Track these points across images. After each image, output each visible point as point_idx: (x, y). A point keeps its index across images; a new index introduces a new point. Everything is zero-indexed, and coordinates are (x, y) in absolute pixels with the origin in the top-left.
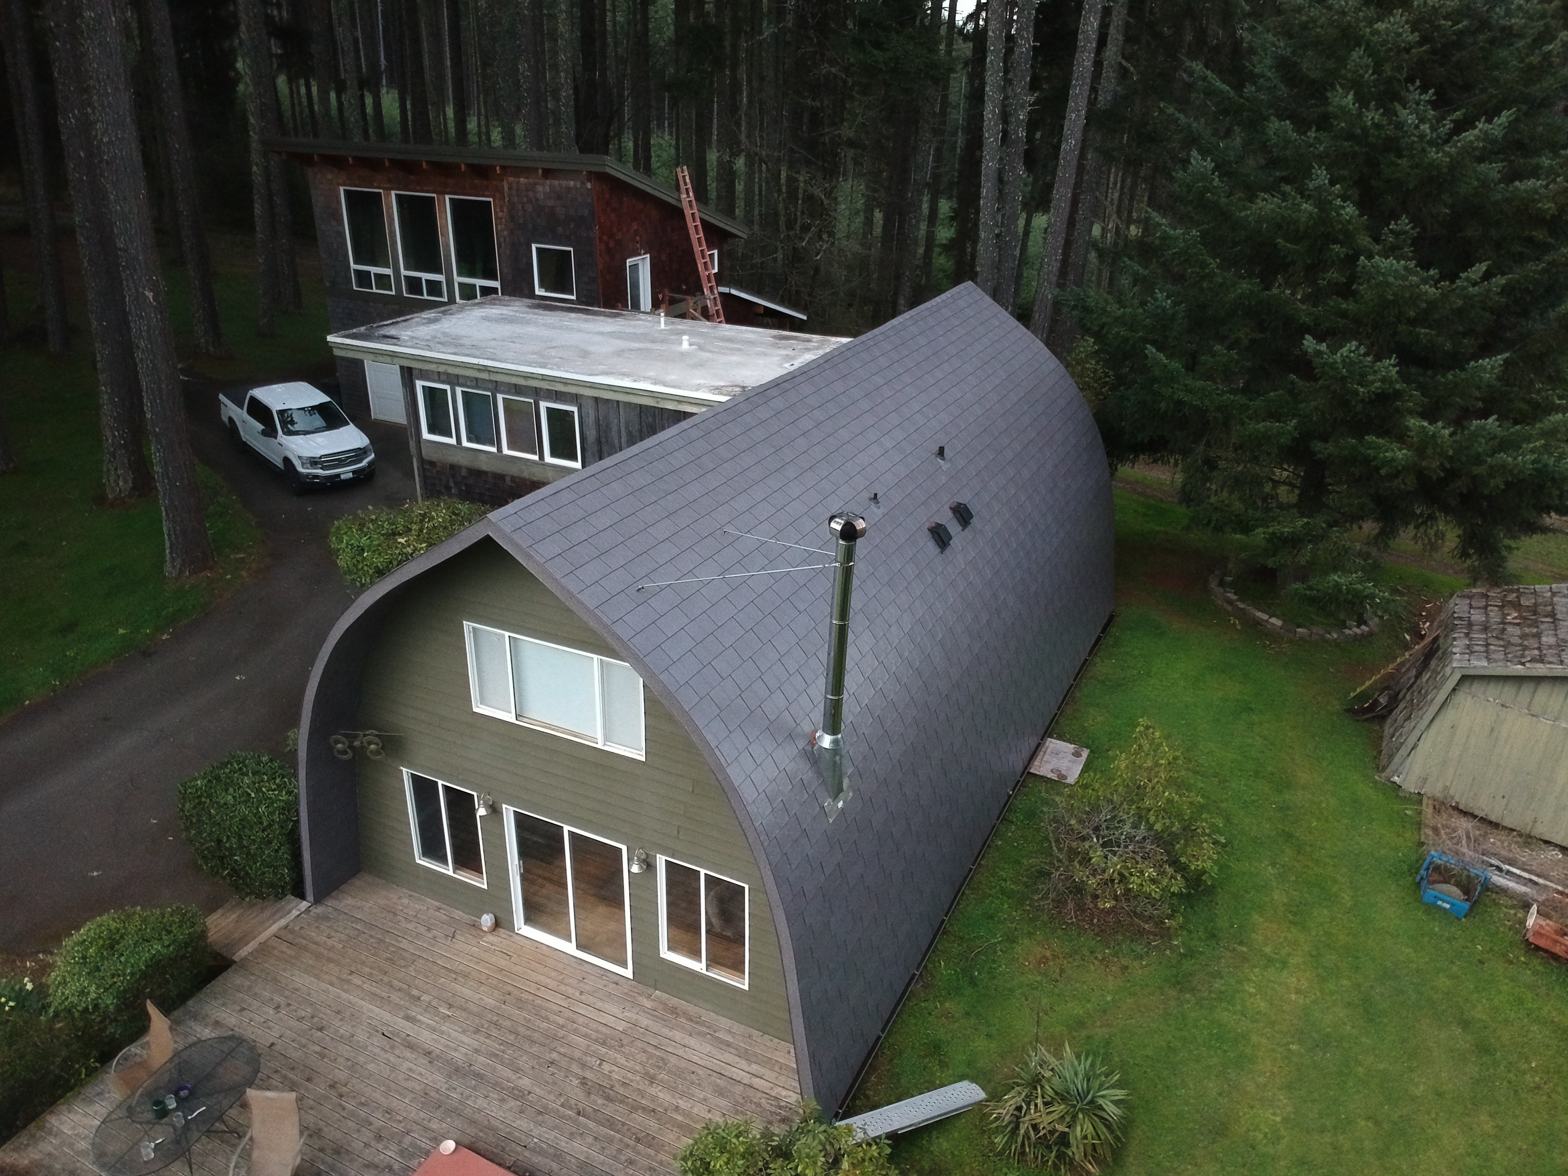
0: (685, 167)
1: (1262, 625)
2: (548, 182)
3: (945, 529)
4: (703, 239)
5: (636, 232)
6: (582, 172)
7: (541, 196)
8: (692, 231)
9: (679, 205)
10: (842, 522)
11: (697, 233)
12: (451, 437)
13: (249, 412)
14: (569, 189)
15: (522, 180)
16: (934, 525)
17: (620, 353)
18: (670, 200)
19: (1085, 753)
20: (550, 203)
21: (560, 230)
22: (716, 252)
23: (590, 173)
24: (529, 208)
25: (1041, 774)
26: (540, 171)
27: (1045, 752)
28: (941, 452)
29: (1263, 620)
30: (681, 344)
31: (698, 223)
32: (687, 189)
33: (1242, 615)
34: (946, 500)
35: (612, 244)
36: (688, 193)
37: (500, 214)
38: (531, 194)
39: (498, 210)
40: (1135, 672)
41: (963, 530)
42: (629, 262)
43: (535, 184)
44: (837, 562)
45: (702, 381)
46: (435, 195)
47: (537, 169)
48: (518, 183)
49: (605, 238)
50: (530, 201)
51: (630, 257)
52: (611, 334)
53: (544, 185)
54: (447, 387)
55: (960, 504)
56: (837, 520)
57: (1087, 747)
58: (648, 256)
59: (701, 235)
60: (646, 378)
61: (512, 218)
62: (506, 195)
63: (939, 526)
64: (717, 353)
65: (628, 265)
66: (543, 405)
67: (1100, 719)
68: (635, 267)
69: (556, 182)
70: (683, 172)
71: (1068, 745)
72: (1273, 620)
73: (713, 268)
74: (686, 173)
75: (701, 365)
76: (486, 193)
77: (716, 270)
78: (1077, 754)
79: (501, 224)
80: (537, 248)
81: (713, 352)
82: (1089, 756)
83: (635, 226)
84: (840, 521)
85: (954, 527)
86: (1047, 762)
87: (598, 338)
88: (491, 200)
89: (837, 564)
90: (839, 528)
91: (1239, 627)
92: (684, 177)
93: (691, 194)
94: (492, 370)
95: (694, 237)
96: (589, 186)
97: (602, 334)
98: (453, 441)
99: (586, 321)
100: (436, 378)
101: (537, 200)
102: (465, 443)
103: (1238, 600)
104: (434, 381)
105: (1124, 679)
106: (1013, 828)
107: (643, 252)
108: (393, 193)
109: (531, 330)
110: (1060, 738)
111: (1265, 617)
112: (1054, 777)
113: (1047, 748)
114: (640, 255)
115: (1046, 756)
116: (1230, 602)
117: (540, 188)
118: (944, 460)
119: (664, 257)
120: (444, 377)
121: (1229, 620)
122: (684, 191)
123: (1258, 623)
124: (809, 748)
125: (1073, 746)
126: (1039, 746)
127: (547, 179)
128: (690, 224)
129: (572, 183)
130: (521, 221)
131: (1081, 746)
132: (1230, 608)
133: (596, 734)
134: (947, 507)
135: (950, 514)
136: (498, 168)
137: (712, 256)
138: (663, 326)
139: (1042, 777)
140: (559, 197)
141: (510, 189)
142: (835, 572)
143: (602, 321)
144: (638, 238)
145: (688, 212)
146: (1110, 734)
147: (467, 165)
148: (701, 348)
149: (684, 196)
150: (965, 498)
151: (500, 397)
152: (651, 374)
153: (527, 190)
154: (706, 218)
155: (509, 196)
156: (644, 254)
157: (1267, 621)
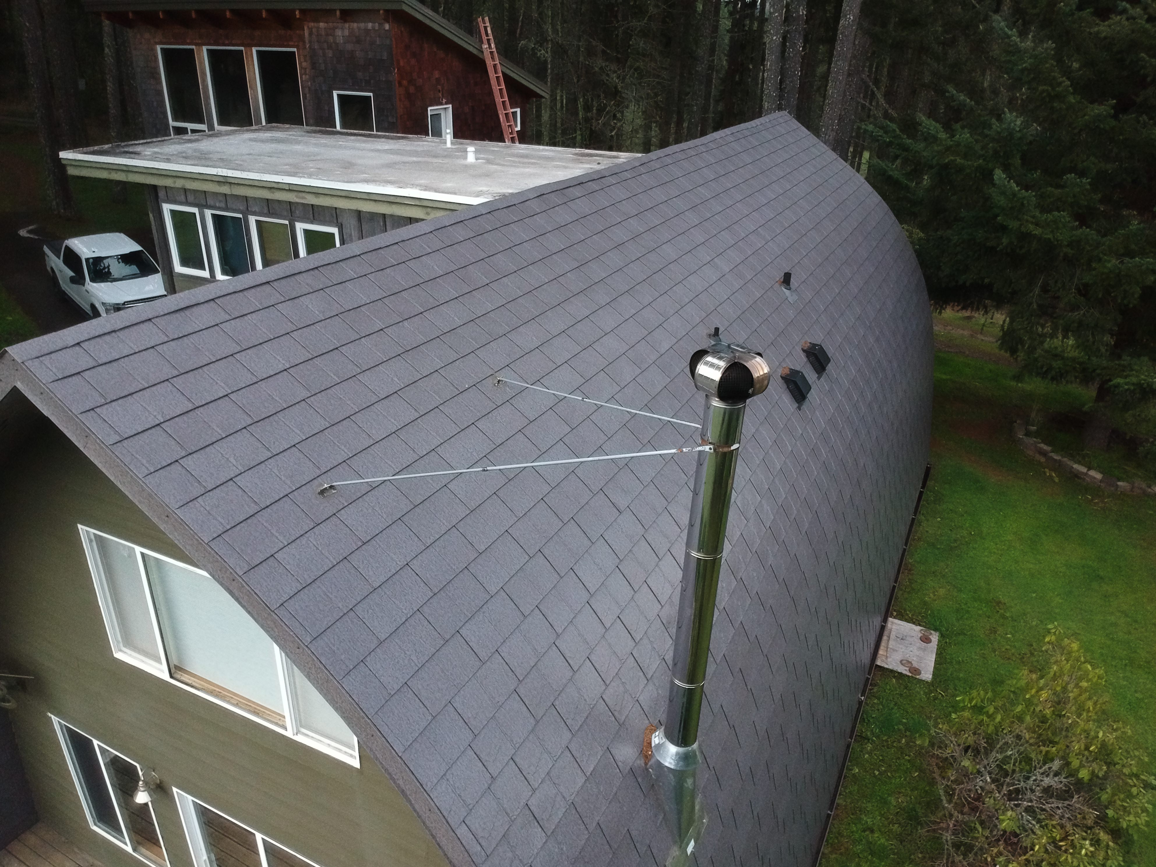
0: (487, 19)
1: (1079, 478)
2: (347, 25)
3: (803, 377)
4: (505, 91)
5: (438, 80)
6: (379, 11)
7: (340, 40)
8: (493, 82)
9: (481, 56)
10: (722, 364)
11: (499, 85)
12: (204, 269)
13: (65, 262)
14: (367, 31)
15: (322, 25)
16: (787, 371)
17: (390, 165)
18: (471, 49)
19: (935, 637)
20: (349, 47)
21: (360, 75)
22: (518, 110)
23: (387, 11)
24: (330, 54)
25: (890, 667)
26: (338, 13)
27: (889, 637)
28: (787, 279)
29: (1083, 473)
30: (466, 158)
31: (500, 75)
32: (488, 40)
33: (1058, 467)
34: (797, 339)
35: (412, 89)
36: (490, 45)
37: (304, 64)
38: (331, 39)
39: (302, 60)
40: (965, 533)
41: (819, 378)
42: (431, 110)
43: (334, 28)
44: (704, 442)
45: (484, 189)
46: (242, 48)
47: (335, 10)
48: (318, 28)
49: (405, 82)
50: (330, 47)
51: (431, 106)
52: (386, 151)
53: (342, 29)
54: (195, 210)
55: (814, 345)
56: (709, 359)
57: (936, 630)
58: (451, 106)
59: (503, 86)
60: (413, 186)
61: (314, 65)
62: (307, 41)
63: (794, 373)
64: (507, 166)
65: (429, 113)
66: (300, 227)
67: (942, 592)
68: (437, 117)
69: (355, 25)
70: (484, 22)
71: (913, 626)
72: (1092, 473)
73: (516, 126)
74: (488, 24)
75: (487, 175)
76: (291, 43)
77: (518, 128)
78: (926, 640)
79: (306, 74)
80: (338, 95)
81: (504, 165)
82: (939, 641)
83: (436, 74)
84: (715, 361)
85: (810, 375)
86: (894, 650)
87: (373, 154)
88: (295, 50)
89: (707, 448)
90: (716, 375)
91: (1057, 480)
92: (486, 28)
93: (493, 45)
94: (233, 181)
95: (495, 88)
96: (387, 26)
97: (378, 151)
98: (205, 274)
99: (364, 142)
100: (183, 198)
101: (337, 44)
102: (220, 276)
103: (1052, 452)
104: (181, 203)
105: (955, 541)
106: (869, 747)
107: (444, 101)
108: (205, 48)
109: (298, 148)
110: (901, 617)
111: (1083, 469)
112: (904, 670)
113: (891, 630)
114: (442, 104)
115: (891, 642)
116: (1044, 454)
117: (339, 33)
118: (790, 289)
119: (467, 109)
120: (191, 198)
121: (1045, 473)
122: (485, 41)
123: (1077, 475)
124: (641, 762)
125: (919, 628)
126: (883, 628)
127: (345, 21)
128: (492, 75)
129: (370, 25)
130: (323, 67)
131: (929, 628)
132: (1043, 460)
133: (283, 711)
134: (799, 349)
135: (803, 356)
136: (297, 12)
137: (514, 114)
138: (449, 145)
139: (892, 671)
140: (358, 41)
141: (311, 34)
142: (700, 464)
143: (383, 142)
144: (439, 87)
145: (489, 63)
146: (957, 611)
147: (268, 11)
148: (489, 162)
149: (485, 46)
150: (818, 338)
151: (252, 220)
152: (422, 182)
153: (327, 35)
154: (508, 72)
155: (310, 42)
156: (446, 103)
157: (1086, 474)
